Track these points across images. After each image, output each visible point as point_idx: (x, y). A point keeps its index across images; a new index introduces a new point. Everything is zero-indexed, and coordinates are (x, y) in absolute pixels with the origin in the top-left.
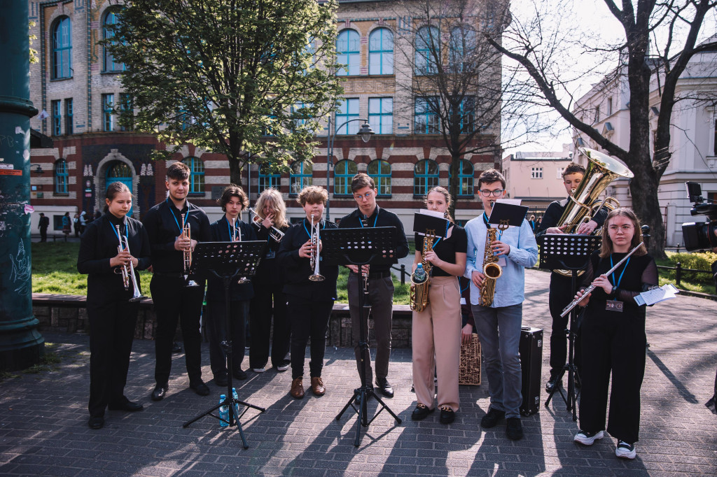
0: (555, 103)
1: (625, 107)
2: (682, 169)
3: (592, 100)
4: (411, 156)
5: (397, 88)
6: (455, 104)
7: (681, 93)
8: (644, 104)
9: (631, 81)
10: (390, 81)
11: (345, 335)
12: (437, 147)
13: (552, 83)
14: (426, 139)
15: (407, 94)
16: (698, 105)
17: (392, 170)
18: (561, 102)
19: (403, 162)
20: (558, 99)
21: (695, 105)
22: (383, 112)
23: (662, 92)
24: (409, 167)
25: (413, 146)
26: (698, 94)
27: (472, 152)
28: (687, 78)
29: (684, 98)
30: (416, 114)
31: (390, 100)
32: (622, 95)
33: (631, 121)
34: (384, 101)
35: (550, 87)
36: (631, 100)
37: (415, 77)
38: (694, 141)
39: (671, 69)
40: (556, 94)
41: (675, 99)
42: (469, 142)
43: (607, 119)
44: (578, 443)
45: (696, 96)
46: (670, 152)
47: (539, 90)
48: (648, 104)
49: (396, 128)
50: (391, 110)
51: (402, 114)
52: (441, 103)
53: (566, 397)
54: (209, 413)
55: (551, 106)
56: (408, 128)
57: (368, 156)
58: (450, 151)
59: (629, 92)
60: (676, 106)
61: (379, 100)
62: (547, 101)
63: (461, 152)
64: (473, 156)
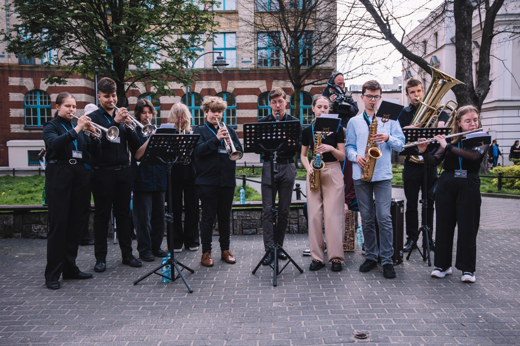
0: (390, 37)
1: (449, 42)
2: (501, 98)
3: (420, 35)
4: (255, 88)
5: (241, 23)
6: (296, 39)
7: (500, 27)
8: (468, 37)
9: (456, 16)
10: (233, 16)
11: (236, 226)
12: (279, 80)
13: (387, 18)
14: (268, 72)
15: (251, 29)
16: (514, 37)
17: (237, 102)
18: (395, 36)
19: (248, 94)
20: (393, 33)
21: (512, 38)
22: (227, 46)
23: (483, 27)
24: (254, 99)
25: (256, 80)
26: (514, 28)
27: (313, 83)
28: (503, 15)
29: (502, 32)
30: (258, 49)
31: (234, 35)
32: (448, 30)
33: (456, 53)
34: (228, 36)
35: (385, 22)
36: (457, 33)
37: (257, 13)
38: (511, 71)
39: (490, 5)
40: (391, 29)
41: (494, 33)
42: (308, 74)
43: (432, 53)
44: (434, 277)
45: (512, 30)
46: (490, 79)
47: (376, 25)
48: (471, 38)
49: (240, 62)
50: (234, 45)
51: (246, 48)
52: (282, 38)
53: (422, 252)
54: (154, 272)
55: (386, 39)
56: (251, 62)
57: (214, 89)
58: (293, 84)
59: (455, 26)
60: (495, 39)
61: (223, 35)
62: (383, 35)
63: (302, 84)
64: (312, 88)
